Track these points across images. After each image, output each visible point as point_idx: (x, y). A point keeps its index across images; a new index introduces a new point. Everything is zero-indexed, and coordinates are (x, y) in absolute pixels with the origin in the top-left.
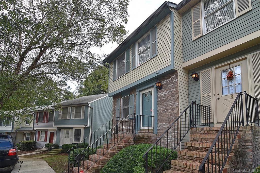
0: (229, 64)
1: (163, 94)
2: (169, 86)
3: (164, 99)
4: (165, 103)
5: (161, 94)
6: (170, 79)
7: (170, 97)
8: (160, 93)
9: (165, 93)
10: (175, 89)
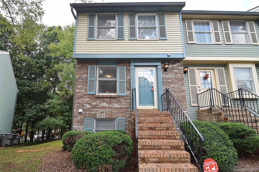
0: (205, 69)
1: (169, 76)
2: (174, 71)
3: (170, 81)
4: (171, 85)
5: (166, 76)
6: (175, 65)
7: (177, 80)
8: (165, 74)
9: (171, 76)
10: (181, 75)
